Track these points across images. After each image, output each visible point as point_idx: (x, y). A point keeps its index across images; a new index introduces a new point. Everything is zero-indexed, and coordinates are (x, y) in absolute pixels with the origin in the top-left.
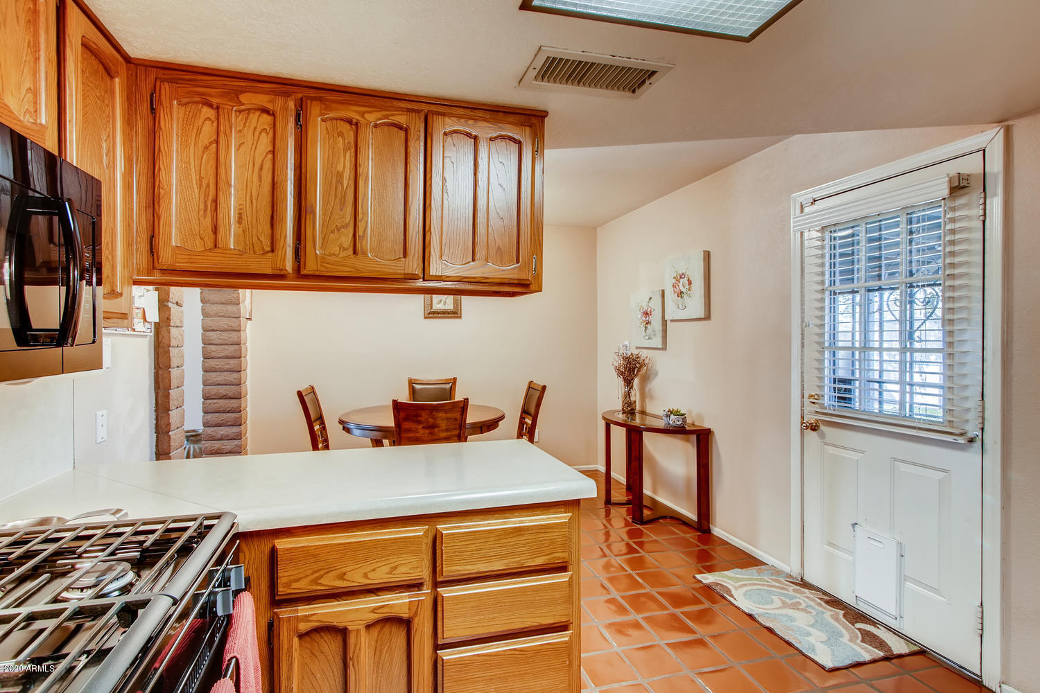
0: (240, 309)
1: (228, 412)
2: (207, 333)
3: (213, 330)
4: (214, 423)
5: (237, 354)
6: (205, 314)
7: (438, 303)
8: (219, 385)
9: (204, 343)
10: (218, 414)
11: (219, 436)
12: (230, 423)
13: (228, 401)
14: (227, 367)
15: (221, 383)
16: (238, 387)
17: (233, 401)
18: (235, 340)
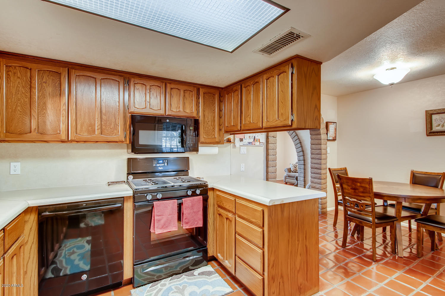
0: (321, 136)
1: (317, 174)
2: (312, 145)
3: (313, 144)
4: (314, 177)
5: (320, 153)
6: (312, 139)
7: (437, 126)
8: (315, 164)
9: (311, 149)
10: (315, 174)
11: (315, 182)
12: (318, 178)
13: (317, 170)
14: (317, 157)
15: (316, 163)
16: (320, 165)
17: (319, 170)
18: (319, 148)
